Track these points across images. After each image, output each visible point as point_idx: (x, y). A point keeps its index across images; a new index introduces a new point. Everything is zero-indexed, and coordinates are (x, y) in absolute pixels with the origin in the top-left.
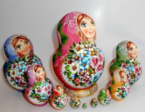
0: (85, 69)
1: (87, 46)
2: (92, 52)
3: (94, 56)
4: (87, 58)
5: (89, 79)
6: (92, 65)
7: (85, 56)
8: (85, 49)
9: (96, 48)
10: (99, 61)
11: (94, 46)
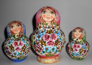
0: (39, 40)
1: (44, 26)
2: (48, 31)
3: (47, 34)
4: (42, 34)
5: (41, 48)
6: (44, 39)
7: (42, 32)
8: (43, 28)
9: (54, 30)
10: (51, 38)
11: (52, 28)
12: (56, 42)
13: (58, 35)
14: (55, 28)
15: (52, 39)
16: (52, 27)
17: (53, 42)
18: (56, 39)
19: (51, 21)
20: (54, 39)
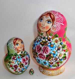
2: (42, 42)
4: (37, 43)
7: (38, 41)
8: (40, 37)
9: (49, 42)
10: (42, 51)
11: (48, 40)
12: (47, 56)
13: (51, 50)
14: (51, 40)
15: (44, 53)
16: (47, 38)
17: (44, 56)
18: (48, 54)
19: (46, 32)
20: (46, 53)
